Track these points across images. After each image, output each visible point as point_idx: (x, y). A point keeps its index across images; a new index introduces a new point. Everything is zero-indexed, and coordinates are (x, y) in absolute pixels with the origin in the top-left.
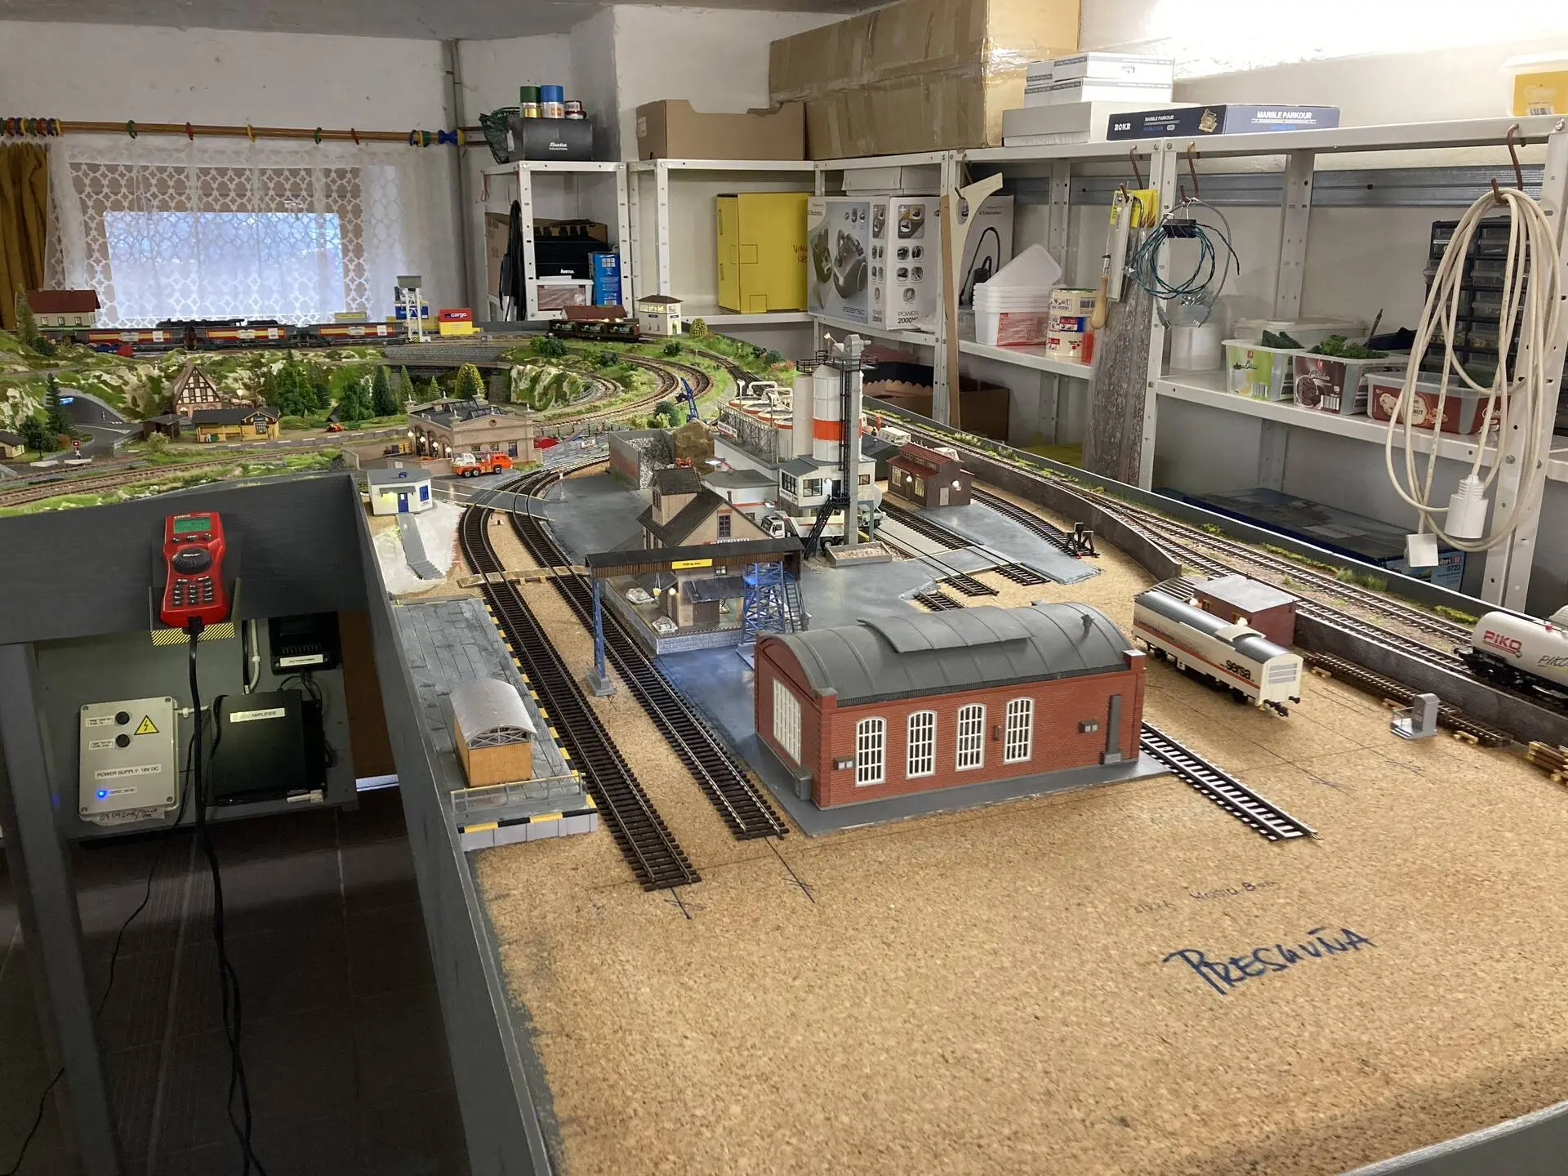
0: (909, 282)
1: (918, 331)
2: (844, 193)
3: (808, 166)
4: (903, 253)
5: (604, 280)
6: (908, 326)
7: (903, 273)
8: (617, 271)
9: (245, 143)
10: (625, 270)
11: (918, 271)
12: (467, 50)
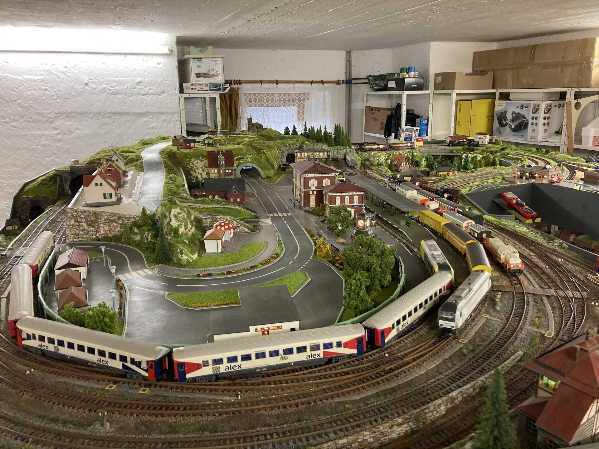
0: (546, 127)
1: (547, 141)
2: (510, 100)
3: (494, 91)
4: (545, 118)
5: (423, 127)
6: (544, 140)
7: (544, 124)
8: (427, 124)
9: (292, 85)
10: (430, 124)
11: (548, 123)
12: (354, 54)
